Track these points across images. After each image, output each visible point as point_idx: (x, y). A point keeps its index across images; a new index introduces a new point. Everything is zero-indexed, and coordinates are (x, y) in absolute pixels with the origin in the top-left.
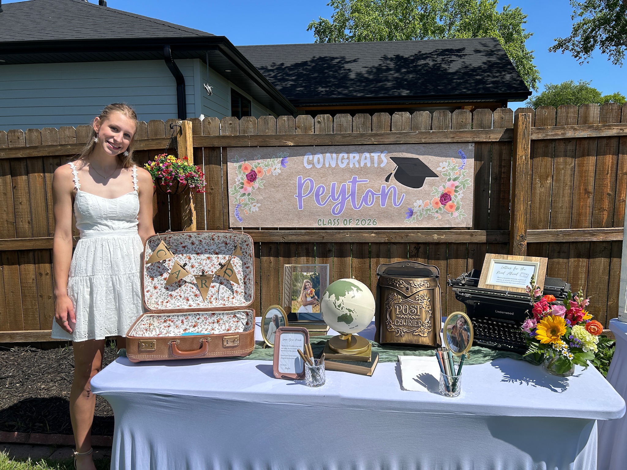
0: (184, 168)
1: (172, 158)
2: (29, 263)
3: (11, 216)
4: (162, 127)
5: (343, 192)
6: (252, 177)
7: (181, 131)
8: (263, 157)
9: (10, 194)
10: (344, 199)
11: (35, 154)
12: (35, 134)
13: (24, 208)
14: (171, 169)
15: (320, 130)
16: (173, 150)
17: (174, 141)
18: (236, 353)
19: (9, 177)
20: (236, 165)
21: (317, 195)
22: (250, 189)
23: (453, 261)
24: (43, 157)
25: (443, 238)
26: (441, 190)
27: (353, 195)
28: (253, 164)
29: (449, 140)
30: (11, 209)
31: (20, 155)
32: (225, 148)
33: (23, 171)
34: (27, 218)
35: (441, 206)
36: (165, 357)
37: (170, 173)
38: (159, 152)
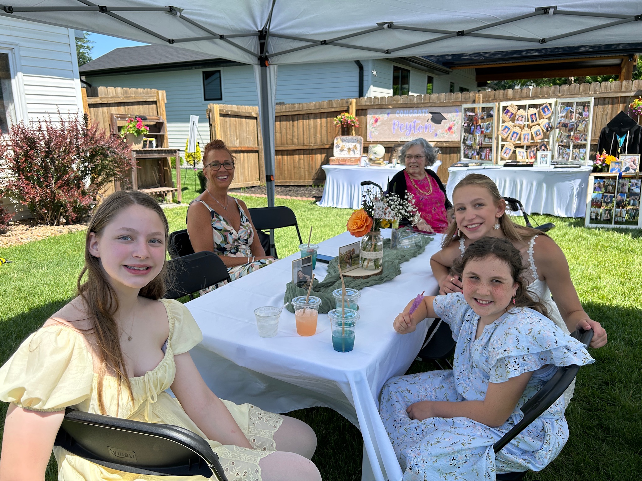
0: (351, 118)
1: (346, 114)
2: (296, 155)
3: (291, 137)
4: (345, 102)
5: (410, 126)
6: (376, 121)
7: (351, 104)
8: (381, 113)
9: (291, 128)
10: (411, 129)
11: (301, 113)
12: (301, 105)
13: (296, 133)
14: (346, 118)
15: (403, 101)
16: (347, 111)
17: (348, 107)
18: (353, 164)
19: (291, 122)
20: (371, 116)
21: (401, 127)
22: (375, 126)
23: (452, 155)
24: (303, 114)
25: (448, 145)
26: (448, 126)
27: (414, 127)
28: (377, 116)
29: (451, 105)
30: (291, 134)
31: (296, 113)
32: (366, 110)
33: (296, 119)
34: (296, 137)
35: (448, 132)
36: (337, 163)
37: (345, 120)
38: (343, 111)
